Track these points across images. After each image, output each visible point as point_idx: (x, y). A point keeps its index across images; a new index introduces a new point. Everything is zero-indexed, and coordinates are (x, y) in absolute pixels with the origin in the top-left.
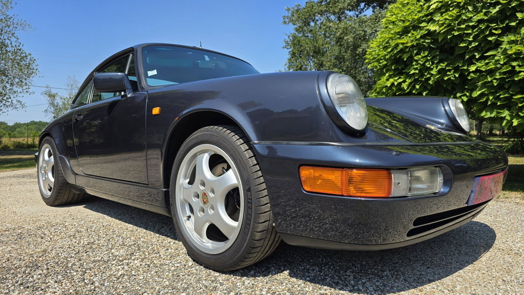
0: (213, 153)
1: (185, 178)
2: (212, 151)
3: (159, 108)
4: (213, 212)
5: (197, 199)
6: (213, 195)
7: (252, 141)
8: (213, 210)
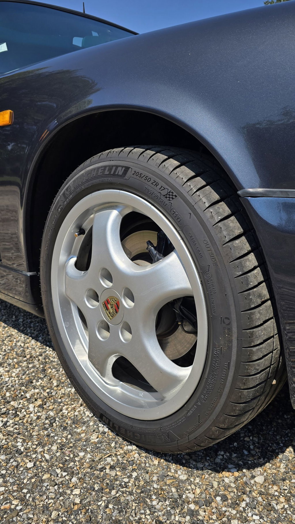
0: (127, 211)
1: (69, 255)
2: (126, 206)
3: (9, 111)
4: (128, 336)
5: (95, 303)
6: (132, 304)
7: (242, 188)
8: (130, 332)
